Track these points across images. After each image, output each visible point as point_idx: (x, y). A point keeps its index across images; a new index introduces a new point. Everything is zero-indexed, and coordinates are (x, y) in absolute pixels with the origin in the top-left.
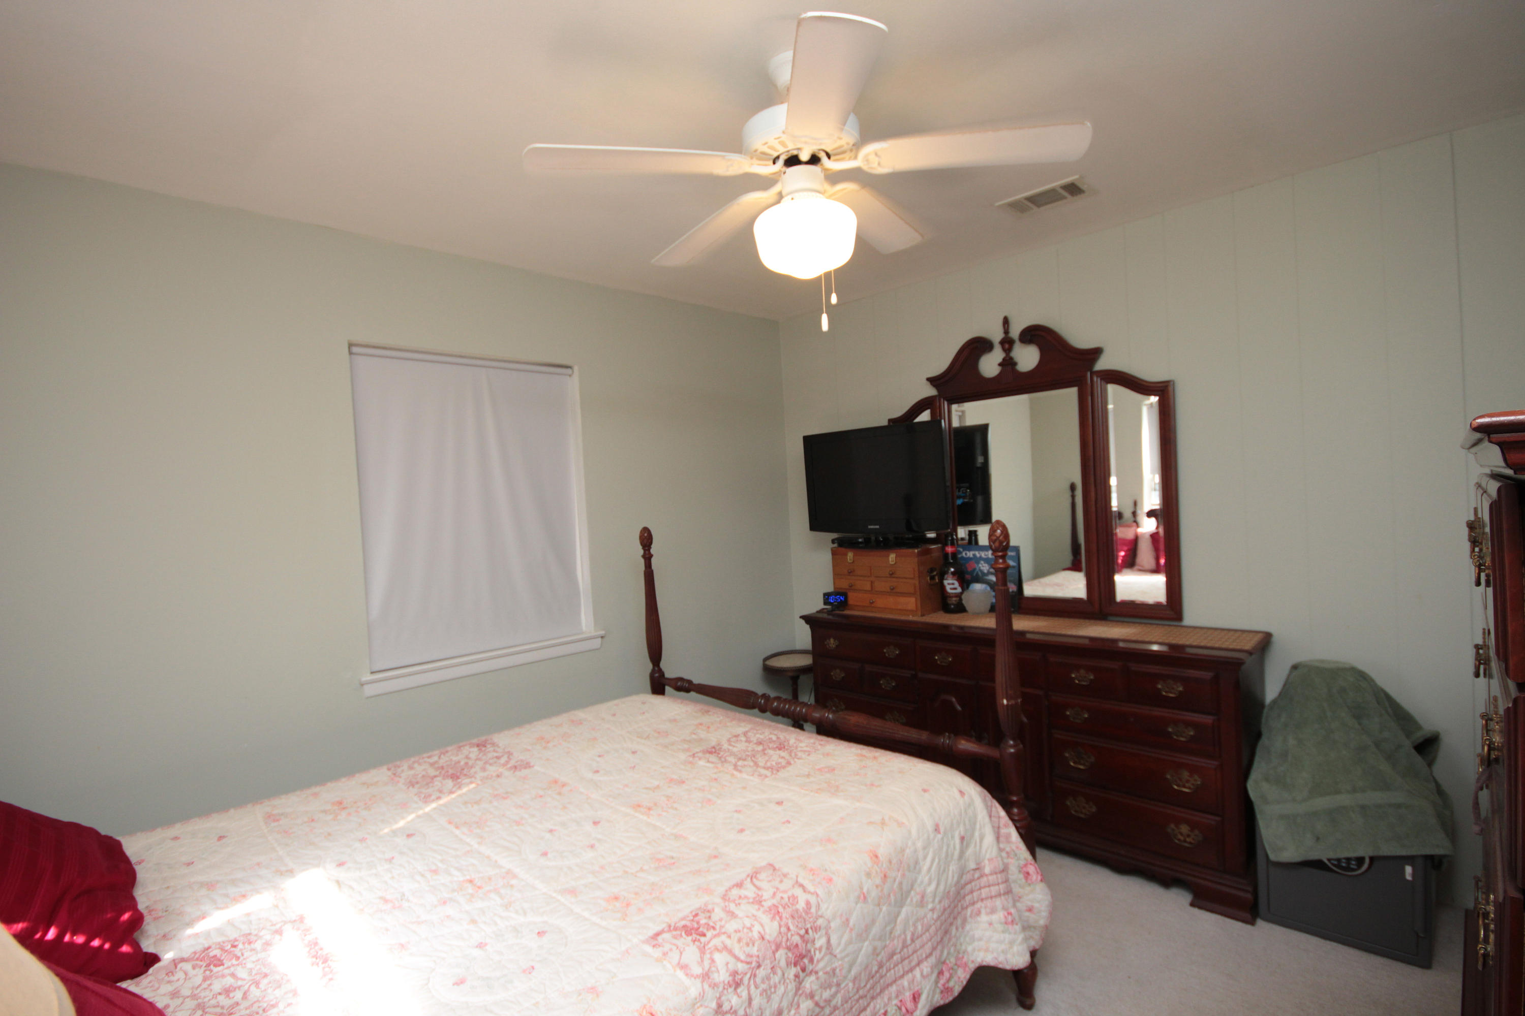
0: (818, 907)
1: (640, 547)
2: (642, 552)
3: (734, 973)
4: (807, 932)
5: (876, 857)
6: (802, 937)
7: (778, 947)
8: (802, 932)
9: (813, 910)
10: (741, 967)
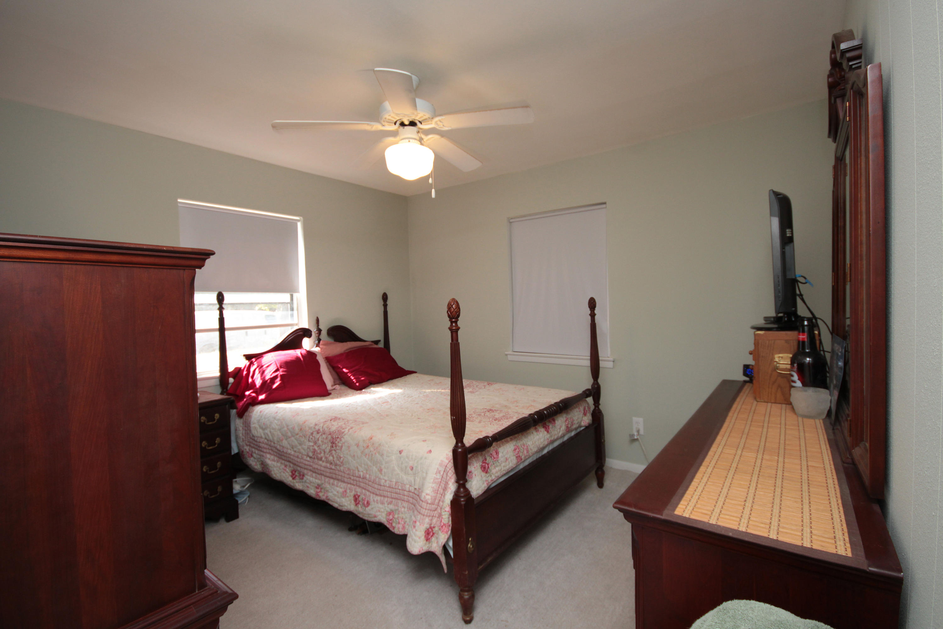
0: (345, 435)
1: (589, 309)
2: (589, 312)
3: (319, 430)
4: (338, 438)
5: (371, 439)
6: (336, 438)
7: (330, 434)
8: (337, 437)
9: (343, 434)
10: (321, 430)
